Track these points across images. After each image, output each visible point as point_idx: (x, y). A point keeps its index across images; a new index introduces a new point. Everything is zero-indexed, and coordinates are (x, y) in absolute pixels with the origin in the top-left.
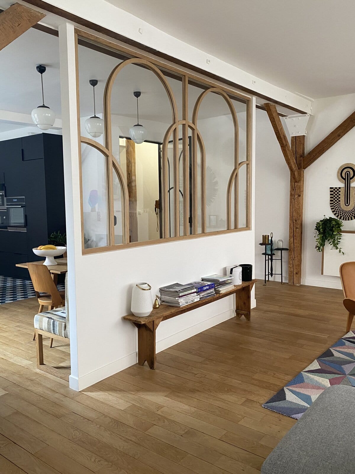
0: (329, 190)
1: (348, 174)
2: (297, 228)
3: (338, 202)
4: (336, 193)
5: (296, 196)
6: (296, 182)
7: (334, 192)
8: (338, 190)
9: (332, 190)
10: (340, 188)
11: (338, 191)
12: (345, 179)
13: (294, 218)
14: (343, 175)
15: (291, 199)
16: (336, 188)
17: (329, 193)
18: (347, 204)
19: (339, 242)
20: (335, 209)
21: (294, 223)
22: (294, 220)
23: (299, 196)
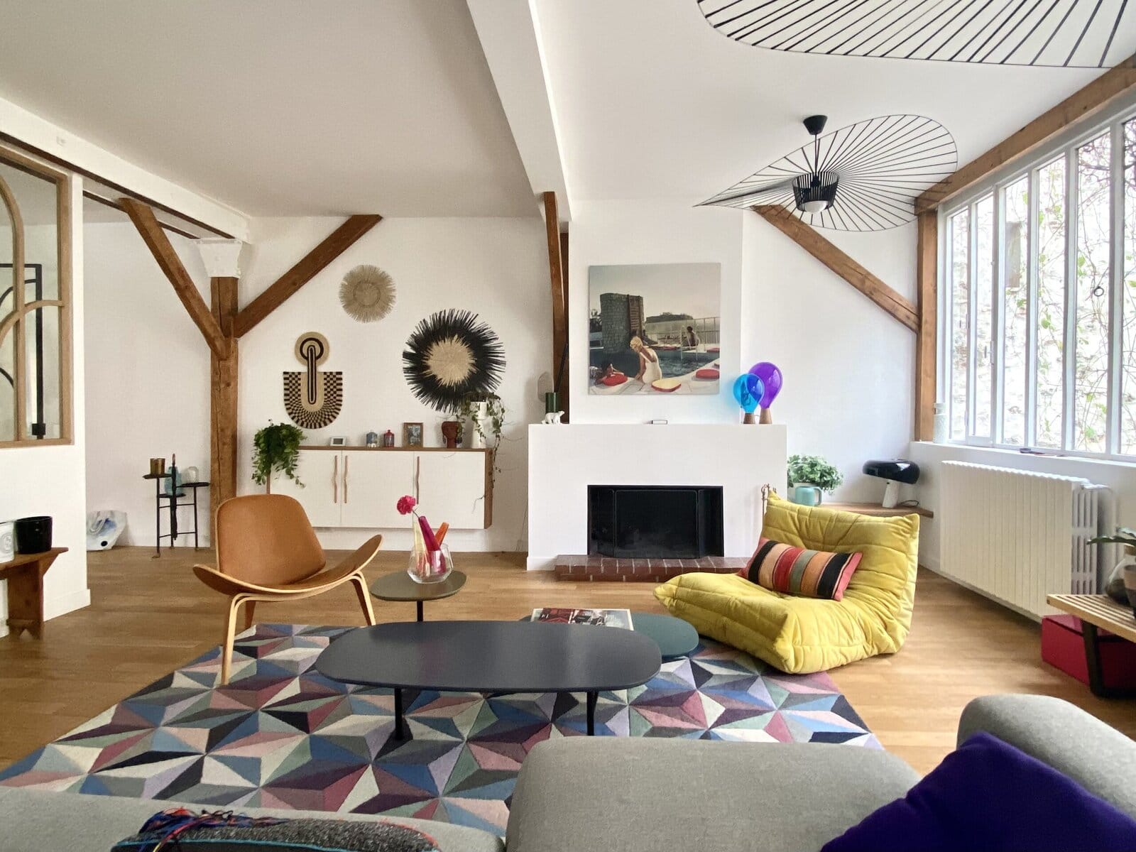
0: (281, 377)
1: (311, 350)
2: (224, 444)
3: (297, 398)
4: (294, 382)
5: (222, 386)
6: (222, 360)
7: (291, 379)
8: (296, 376)
9: (288, 376)
10: (299, 373)
11: (296, 379)
12: (307, 358)
13: (219, 425)
14: (305, 351)
15: (213, 390)
16: (293, 373)
17: (282, 381)
18: (312, 400)
19: (296, 465)
20: (293, 409)
21: (219, 436)
22: (219, 430)
23: (228, 385)
